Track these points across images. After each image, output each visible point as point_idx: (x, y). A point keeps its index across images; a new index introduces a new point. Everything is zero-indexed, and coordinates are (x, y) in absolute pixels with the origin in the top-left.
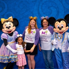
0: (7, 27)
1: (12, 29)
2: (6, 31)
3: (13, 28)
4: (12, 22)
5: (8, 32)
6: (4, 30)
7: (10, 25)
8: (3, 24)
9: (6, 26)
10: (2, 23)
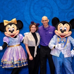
0: (10, 31)
1: (16, 33)
3: (16, 32)
6: (7, 33)
9: (9, 29)
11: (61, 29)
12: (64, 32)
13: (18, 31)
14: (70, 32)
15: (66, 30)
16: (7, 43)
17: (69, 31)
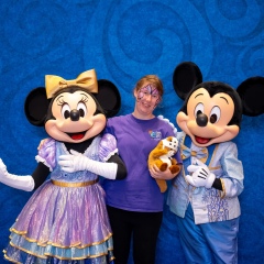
1: (91, 124)
2: (61, 130)
3: (93, 121)
4: (93, 95)
5: (71, 135)
6: (55, 125)
7: (81, 106)
8: (51, 100)
10: (49, 96)
11: (199, 112)
12: (209, 123)
13: (101, 116)
14: (235, 128)
15: (218, 116)
16: (51, 169)
17: (229, 124)
